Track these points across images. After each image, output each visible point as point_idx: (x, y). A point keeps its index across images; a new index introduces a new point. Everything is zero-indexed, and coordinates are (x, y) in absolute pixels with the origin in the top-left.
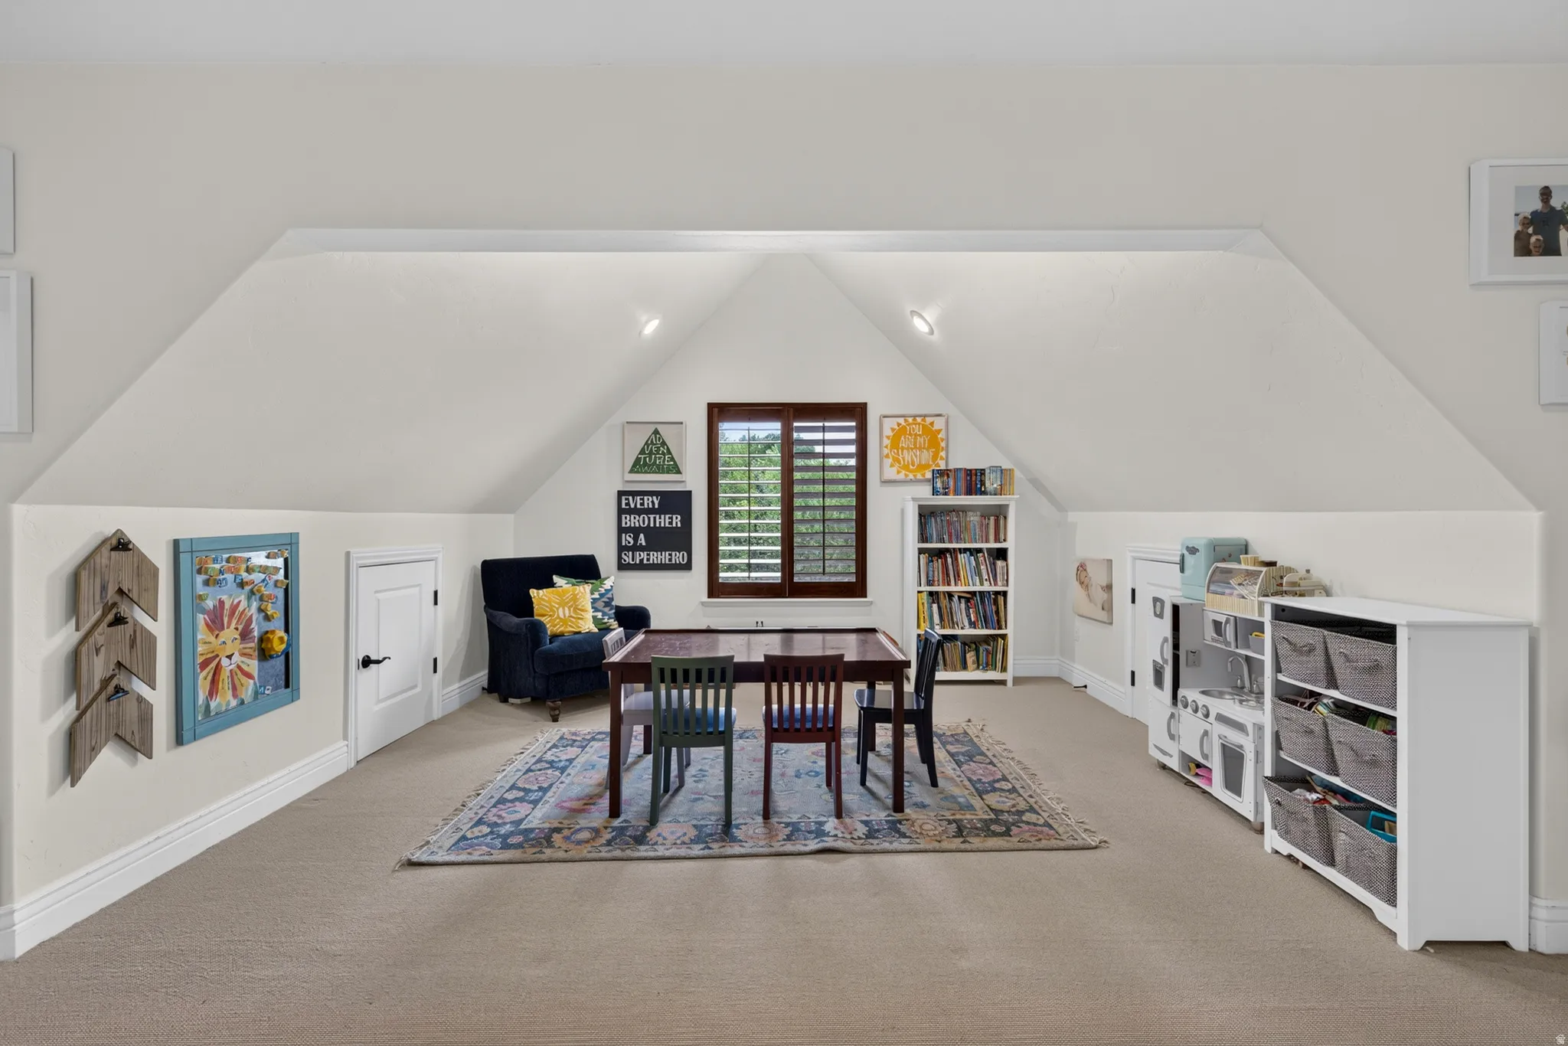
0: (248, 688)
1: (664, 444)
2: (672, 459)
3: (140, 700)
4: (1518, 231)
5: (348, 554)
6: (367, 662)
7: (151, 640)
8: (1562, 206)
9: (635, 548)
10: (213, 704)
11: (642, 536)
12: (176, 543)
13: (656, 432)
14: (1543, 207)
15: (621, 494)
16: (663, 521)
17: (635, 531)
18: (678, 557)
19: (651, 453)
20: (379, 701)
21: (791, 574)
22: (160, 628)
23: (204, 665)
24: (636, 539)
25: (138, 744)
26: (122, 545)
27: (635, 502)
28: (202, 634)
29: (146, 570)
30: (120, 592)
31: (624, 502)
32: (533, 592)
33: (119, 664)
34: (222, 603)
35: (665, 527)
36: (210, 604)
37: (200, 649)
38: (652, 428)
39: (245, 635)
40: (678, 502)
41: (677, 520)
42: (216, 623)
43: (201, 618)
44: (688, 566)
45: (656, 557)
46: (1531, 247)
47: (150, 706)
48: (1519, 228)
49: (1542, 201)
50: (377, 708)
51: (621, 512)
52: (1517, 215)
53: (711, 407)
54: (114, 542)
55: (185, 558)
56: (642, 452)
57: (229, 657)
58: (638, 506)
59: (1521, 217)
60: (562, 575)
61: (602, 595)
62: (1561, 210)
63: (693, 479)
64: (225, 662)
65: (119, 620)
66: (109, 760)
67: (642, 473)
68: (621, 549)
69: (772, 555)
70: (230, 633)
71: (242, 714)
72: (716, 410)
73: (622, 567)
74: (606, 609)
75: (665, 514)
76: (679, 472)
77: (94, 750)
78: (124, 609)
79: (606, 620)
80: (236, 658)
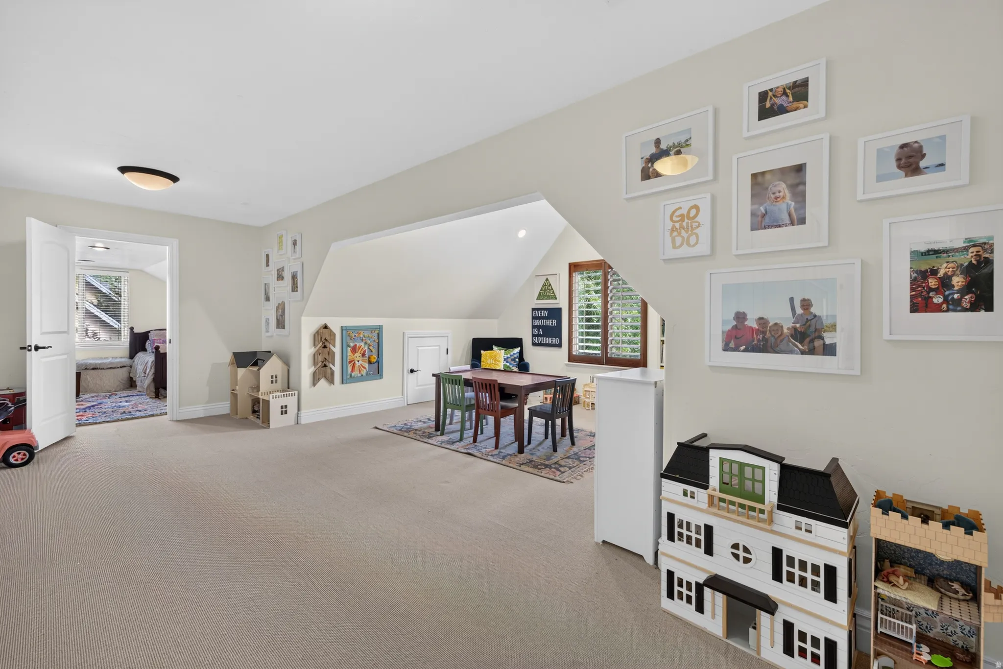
0: (364, 372)
1: (550, 285)
2: (553, 292)
3: (331, 368)
4: (643, 167)
5: (404, 333)
6: (412, 371)
7: (334, 353)
8: (667, 147)
9: (538, 335)
10: (353, 374)
11: (541, 330)
12: (342, 327)
13: (547, 280)
14: (656, 150)
15: (533, 310)
16: (549, 323)
17: (538, 327)
18: (556, 341)
19: (545, 290)
20: (418, 386)
21: (607, 353)
22: (337, 350)
23: (350, 362)
24: (539, 331)
25: (331, 381)
26: (326, 327)
27: (538, 314)
28: (349, 353)
29: (333, 335)
30: (325, 339)
31: (534, 313)
32: (482, 351)
33: (325, 359)
34: (356, 345)
35: (550, 326)
36: (352, 345)
37: (349, 358)
38: (545, 278)
39: (363, 355)
40: (555, 313)
41: (555, 322)
42: (354, 350)
43: (349, 349)
44: (559, 345)
45: (548, 340)
46: (650, 174)
47: (334, 371)
48: (644, 165)
49: (656, 147)
50: (417, 388)
51: (533, 318)
52: (642, 158)
53: (570, 265)
54: (324, 327)
55: (344, 332)
56: (541, 290)
57: (358, 361)
58: (540, 316)
59: (644, 159)
60: (497, 345)
61: (511, 356)
62: (667, 149)
63: (562, 302)
64: (357, 362)
65: (325, 347)
66: (323, 382)
67: (541, 299)
68: (533, 335)
69: (597, 341)
70: (358, 355)
71: (362, 379)
72: (572, 267)
73: (534, 344)
74: (513, 362)
75: (550, 319)
76: (556, 299)
77: (319, 379)
78: (327, 344)
79: (511, 367)
80: (360, 362)
